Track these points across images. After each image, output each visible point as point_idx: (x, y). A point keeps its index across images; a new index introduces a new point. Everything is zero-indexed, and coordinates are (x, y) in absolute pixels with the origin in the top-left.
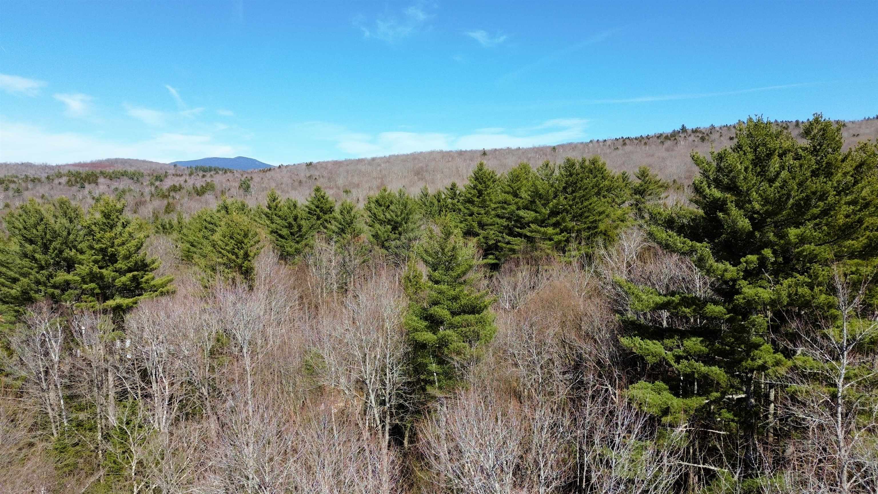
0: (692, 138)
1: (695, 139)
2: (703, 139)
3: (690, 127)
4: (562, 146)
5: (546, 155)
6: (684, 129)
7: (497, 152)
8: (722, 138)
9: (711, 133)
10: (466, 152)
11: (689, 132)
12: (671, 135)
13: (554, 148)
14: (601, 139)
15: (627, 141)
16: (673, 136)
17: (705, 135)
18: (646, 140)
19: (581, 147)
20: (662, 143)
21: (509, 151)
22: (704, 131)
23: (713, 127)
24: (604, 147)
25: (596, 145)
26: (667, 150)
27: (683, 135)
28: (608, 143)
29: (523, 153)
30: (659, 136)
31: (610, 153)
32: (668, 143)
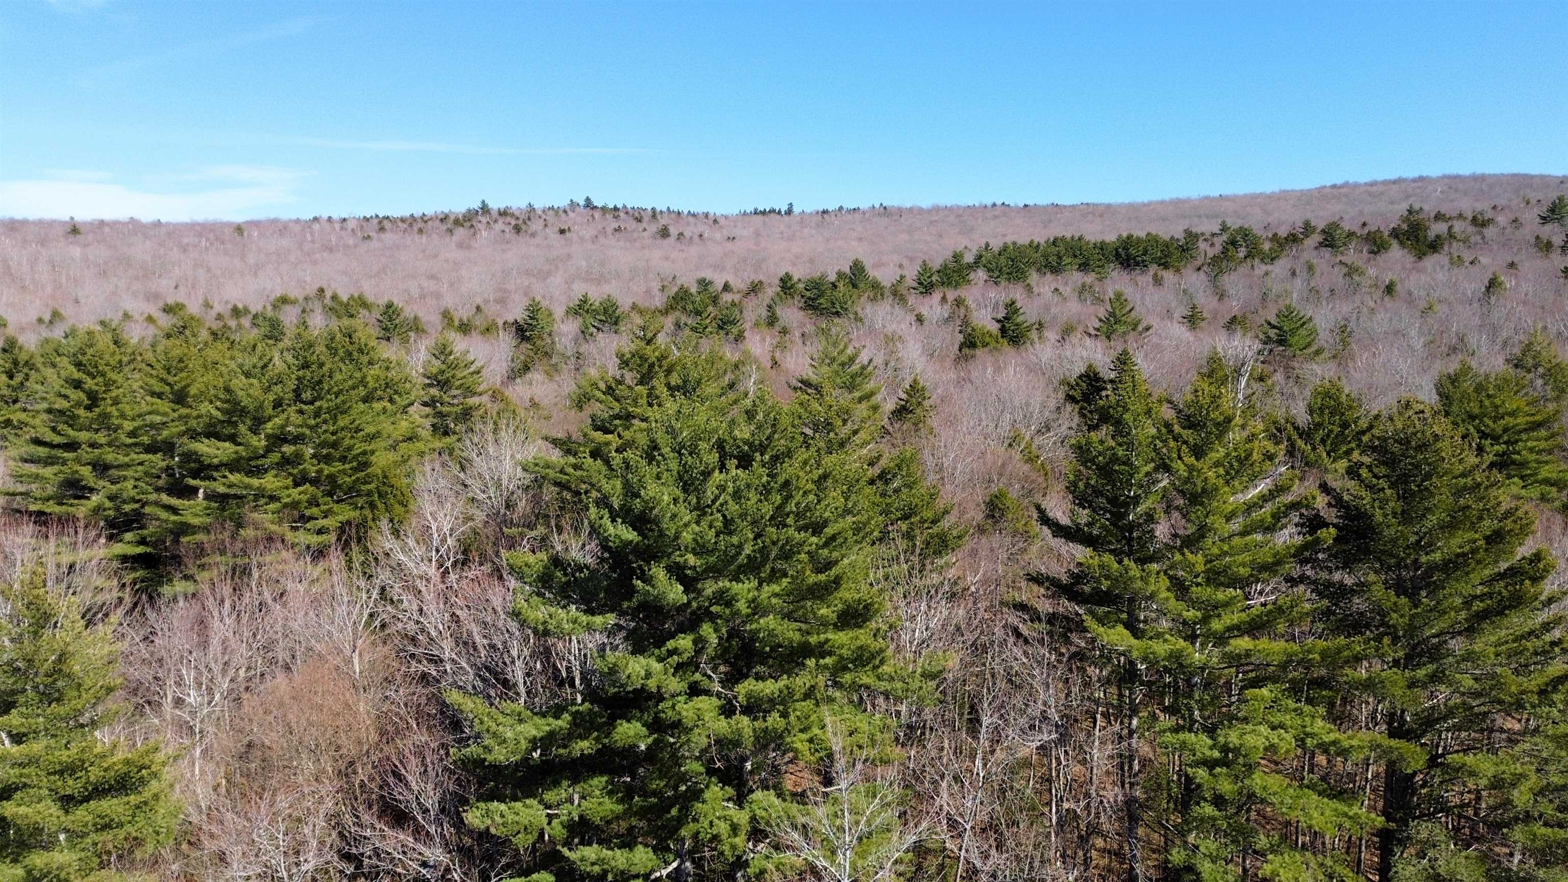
0: (499, 226)
1: (503, 227)
2: (517, 229)
3: (495, 205)
4: (255, 224)
5: (223, 243)
6: (485, 209)
7: (107, 229)
8: (547, 230)
9: (529, 219)
10: (24, 223)
11: (494, 214)
12: (464, 216)
13: (239, 229)
14: (335, 216)
15: (387, 224)
16: (468, 220)
17: (520, 222)
18: (420, 225)
19: (297, 228)
20: (450, 231)
21: (134, 228)
22: (517, 213)
23: (531, 209)
24: (343, 233)
25: (327, 226)
26: (460, 246)
27: (484, 220)
28: (351, 225)
29: (169, 234)
30: (444, 219)
31: (356, 246)
32: (460, 232)
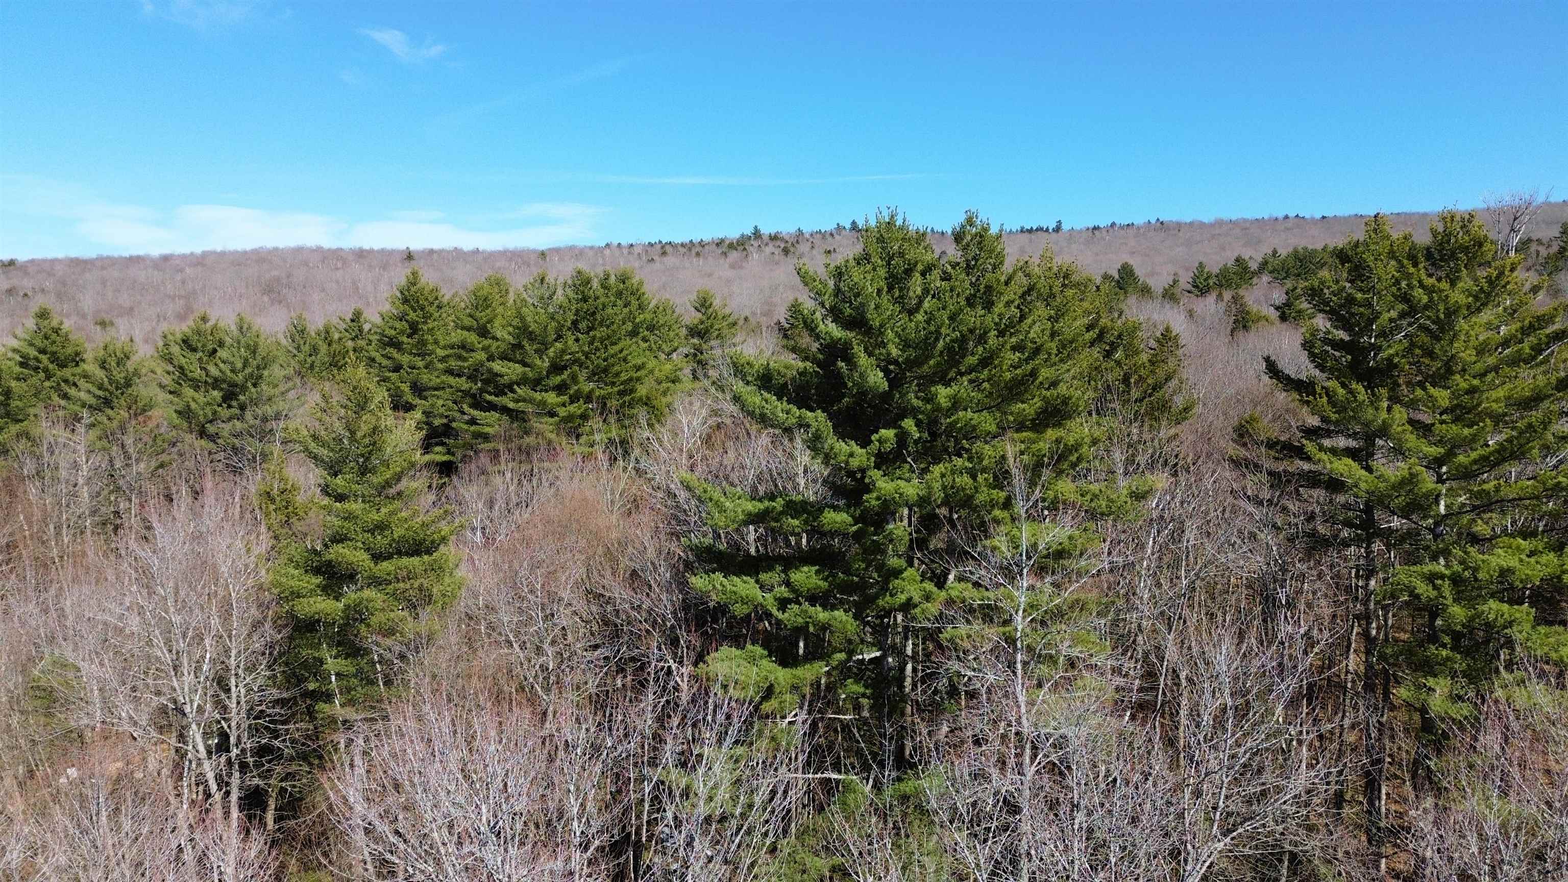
0: (768, 250)
1: (773, 250)
2: (786, 251)
3: (767, 230)
4: (557, 250)
5: (529, 266)
6: (757, 234)
7: (435, 256)
8: (814, 252)
9: (798, 242)
10: (371, 251)
11: (766, 238)
12: (738, 241)
13: (543, 254)
14: (624, 243)
15: (669, 249)
16: (741, 244)
17: (789, 245)
18: (699, 249)
19: (591, 253)
20: (725, 254)
21: (458, 254)
22: (787, 238)
23: (800, 232)
24: (631, 258)
25: (617, 253)
26: (732, 266)
27: (756, 244)
28: (637, 250)
29: (485, 259)
30: (719, 243)
31: (641, 267)
32: (734, 255)
